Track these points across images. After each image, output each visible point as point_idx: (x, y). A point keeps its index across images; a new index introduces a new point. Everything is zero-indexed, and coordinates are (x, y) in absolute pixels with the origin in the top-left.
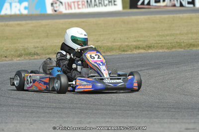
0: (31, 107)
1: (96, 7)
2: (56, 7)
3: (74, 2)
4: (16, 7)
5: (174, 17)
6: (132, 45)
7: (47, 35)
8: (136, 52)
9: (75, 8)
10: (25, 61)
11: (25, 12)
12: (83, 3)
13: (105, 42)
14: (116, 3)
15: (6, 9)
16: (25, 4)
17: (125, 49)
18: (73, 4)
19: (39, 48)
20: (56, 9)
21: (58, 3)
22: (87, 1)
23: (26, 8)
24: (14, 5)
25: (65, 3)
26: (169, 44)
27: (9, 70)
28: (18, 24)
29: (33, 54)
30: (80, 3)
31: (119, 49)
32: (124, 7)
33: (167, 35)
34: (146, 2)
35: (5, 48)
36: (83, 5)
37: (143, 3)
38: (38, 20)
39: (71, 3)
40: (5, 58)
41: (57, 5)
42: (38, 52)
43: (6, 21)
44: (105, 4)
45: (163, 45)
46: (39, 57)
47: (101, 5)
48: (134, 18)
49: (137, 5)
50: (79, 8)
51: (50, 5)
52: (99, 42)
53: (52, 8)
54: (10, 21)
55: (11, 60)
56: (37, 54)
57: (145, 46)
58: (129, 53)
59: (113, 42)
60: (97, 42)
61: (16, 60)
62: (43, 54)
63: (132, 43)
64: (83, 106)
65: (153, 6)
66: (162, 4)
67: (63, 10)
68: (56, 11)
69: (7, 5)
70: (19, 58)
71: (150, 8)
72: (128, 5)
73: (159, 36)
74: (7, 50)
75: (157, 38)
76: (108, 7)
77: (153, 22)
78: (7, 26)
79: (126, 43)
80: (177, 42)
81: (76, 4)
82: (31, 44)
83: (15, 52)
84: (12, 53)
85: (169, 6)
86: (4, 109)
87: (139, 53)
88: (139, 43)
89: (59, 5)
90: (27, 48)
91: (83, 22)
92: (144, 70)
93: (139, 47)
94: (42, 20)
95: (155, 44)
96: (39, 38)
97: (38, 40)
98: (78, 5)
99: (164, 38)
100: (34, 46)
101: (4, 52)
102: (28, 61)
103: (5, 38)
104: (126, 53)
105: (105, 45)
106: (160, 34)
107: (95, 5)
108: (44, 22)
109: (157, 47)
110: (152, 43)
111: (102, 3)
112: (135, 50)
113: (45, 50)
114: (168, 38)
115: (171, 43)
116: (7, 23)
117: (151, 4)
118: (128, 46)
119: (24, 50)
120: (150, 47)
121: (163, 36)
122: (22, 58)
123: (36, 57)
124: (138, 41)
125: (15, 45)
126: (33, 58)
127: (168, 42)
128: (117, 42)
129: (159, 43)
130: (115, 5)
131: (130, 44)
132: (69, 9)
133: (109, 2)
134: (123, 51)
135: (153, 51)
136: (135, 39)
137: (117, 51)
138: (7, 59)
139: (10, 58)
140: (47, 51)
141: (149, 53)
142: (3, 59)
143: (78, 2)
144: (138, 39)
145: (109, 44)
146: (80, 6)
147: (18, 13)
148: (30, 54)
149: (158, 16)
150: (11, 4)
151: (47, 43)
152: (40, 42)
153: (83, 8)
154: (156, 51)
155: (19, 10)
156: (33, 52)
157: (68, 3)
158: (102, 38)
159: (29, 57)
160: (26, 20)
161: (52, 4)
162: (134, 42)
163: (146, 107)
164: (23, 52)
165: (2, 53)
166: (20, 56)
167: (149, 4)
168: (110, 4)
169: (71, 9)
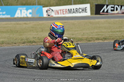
0: (28, 75)
1: (74, 13)
2: (49, 13)
3: (60, 10)
4: (24, 12)
5: (122, 20)
6: (94, 37)
7: (42, 31)
8: (97, 42)
9: (61, 14)
10: (27, 46)
11: (30, 16)
12: (66, 11)
13: (78, 35)
14: (86, 11)
15: (18, 14)
16: (30, 11)
17: (90, 40)
18: (60, 11)
19: (36, 39)
20: (49, 14)
21: (51, 10)
22: (69, 10)
23: (30, 13)
24: (23, 11)
25: (55, 11)
26: (118, 37)
27: (16, 52)
28: (25, 23)
29: (32, 42)
30: (64, 11)
31: (86, 40)
32: (91, 14)
33: (117, 32)
34: (106, 11)
35: (15, 38)
36: (66, 12)
37: (103, 11)
38: (37, 21)
39: (58, 10)
40: (15, 44)
41: (50, 12)
42: (36, 41)
43: (17, 21)
44: (80, 12)
45: (114, 37)
46: (36, 44)
47: (77, 12)
48: (97, 20)
49: (100, 12)
50: (63, 14)
51: (46, 12)
52: (74, 35)
53: (47, 13)
54: (20, 21)
55: (18, 46)
56: (35, 42)
57: (102, 38)
58: (92, 42)
59: (83, 35)
60: (73, 35)
61: (21, 46)
62: (38, 42)
63: (94, 36)
64: (60, 75)
65: (109, 13)
66: (115, 12)
67: (53, 15)
68: (49, 15)
69: (18, 11)
70: (23, 45)
71: (108, 14)
72: (94, 12)
73: (112, 32)
74: (16, 39)
75: (110, 33)
76: (81, 13)
77: (109, 23)
78: (18, 24)
79: (91, 36)
80: (123, 36)
81: (62, 11)
82: (31, 36)
83: (21, 40)
84: (19, 41)
85: (120, 14)
86: (11, 76)
87: (99, 43)
88: (99, 36)
89: (51, 12)
90: (28, 38)
91: (65, 22)
92: (101, 53)
93: (99, 39)
94: (40, 21)
95: (109, 37)
96: (37, 32)
97: (36, 33)
98: (63, 12)
99: (115, 33)
100: (33, 37)
101: (14, 40)
102: (29, 46)
103: (16, 32)
104: (90, 42)
105: (77, 37)
106: (113, 30)
107: (73, 12)
108: (41, 22)
109: (110, 39)
110: (107, 36)
111: (78, 11)
112: (96, 40)
113: (40, 40)
114: (117, 33)
115: (119, 36)
116: (17, 22)
117: (109, 12)
118: (92, 38)
119: (27, 39)
120: (105, 39)
121: (114, 32)
122: (25, 44)
123: (34, 44)
124: (98, 35)
125: (21, 36)
126: (32, 44)
127: (117, 36)
128: (85, 35)
129: (111, 36)
130: (86, 12)
131: (93, 37)
132: (57, 14)
133: (82, 10)
134: (89, 41)
135: (108, 41)
136: (96, 34)
137: (85, 41)
138: (16, 45)
139: (18, 44)
140: (41, 40)
141: (105, 42)
142: (13, 44)
143: (63, 10)
144: (99, 34)
145: (80, 37)
146: (64, 13)
147: (25, 16)
148: (30, 42)
149: (112, 20)
150: (21, 11)
151: (41, 35)
152: (37, 34)
153: (66, 14)
154: (109, 41)
155: (26, 14)
156: (32, 41)
157: (57, 11)
158: (76, 33)
159: (30, 44)
160: (30, 21)
161: (47, 11)
162: (96, 35)
163: (100, 76)
164: (26, 40)
165: (13, 41)
166: (24, 43)
167: (107, 12)
168: (83, 11)
169: (59, 14)
